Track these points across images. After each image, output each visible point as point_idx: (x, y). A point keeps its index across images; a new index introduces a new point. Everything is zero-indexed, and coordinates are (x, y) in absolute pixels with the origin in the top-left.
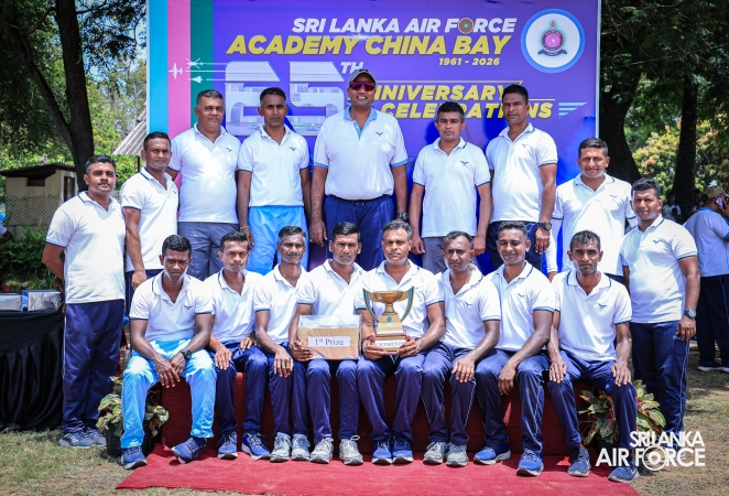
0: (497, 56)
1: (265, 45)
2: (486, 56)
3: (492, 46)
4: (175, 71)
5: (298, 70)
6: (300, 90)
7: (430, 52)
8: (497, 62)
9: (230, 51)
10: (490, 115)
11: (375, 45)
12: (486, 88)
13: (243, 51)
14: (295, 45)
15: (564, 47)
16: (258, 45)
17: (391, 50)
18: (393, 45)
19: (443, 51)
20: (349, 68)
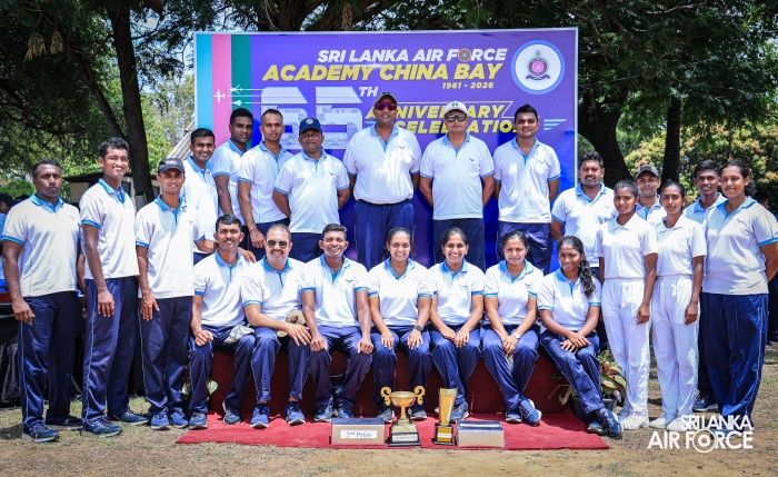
0: (491, 80)
1: (295, 73)
2: (482, 81)
3: (487, 72)
4: (219, 96)
5: (323, 94)
6: (325, 111)
7: (435, 77)
8: (491, 85)
9: (265, 78)
10: (486, 130)
11: (388, 72)
12: (482, 107)
13: (276, 78)
14: (320, 72)
15: (547, 73)
16: (288, 73)
17: (402, 76)
18: (403, 72)
19: (445, 77)
20: (366, 91)
